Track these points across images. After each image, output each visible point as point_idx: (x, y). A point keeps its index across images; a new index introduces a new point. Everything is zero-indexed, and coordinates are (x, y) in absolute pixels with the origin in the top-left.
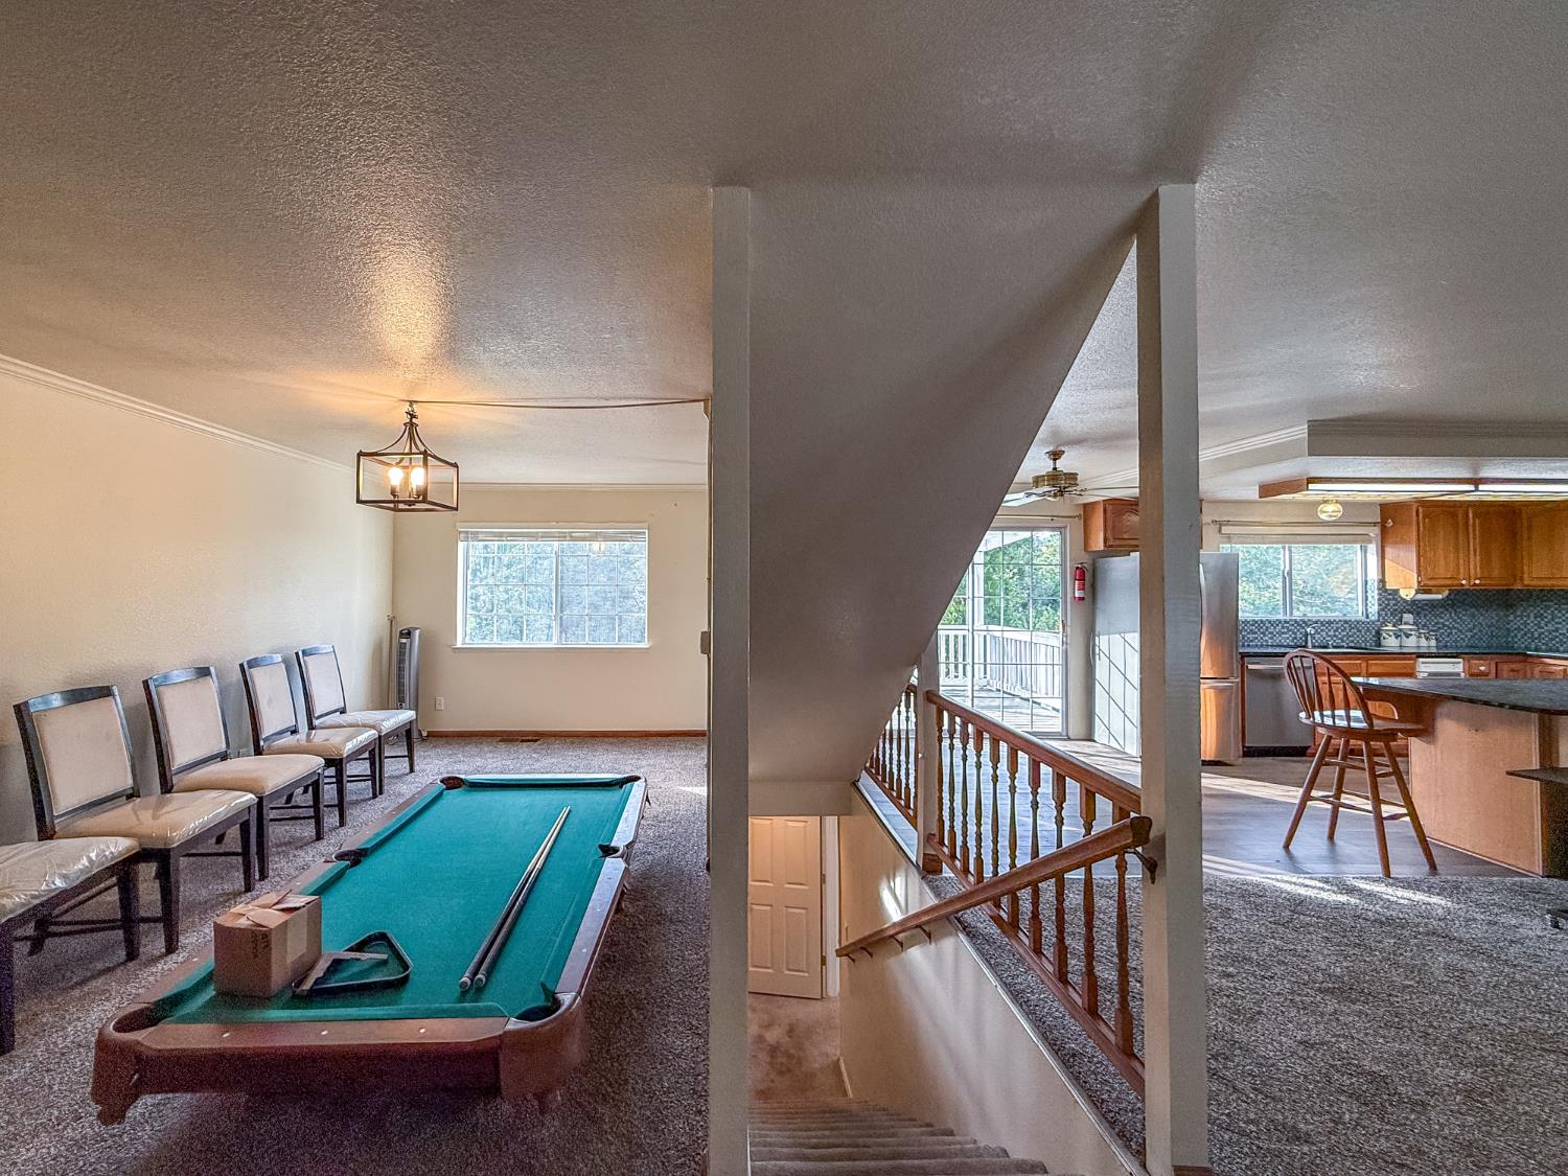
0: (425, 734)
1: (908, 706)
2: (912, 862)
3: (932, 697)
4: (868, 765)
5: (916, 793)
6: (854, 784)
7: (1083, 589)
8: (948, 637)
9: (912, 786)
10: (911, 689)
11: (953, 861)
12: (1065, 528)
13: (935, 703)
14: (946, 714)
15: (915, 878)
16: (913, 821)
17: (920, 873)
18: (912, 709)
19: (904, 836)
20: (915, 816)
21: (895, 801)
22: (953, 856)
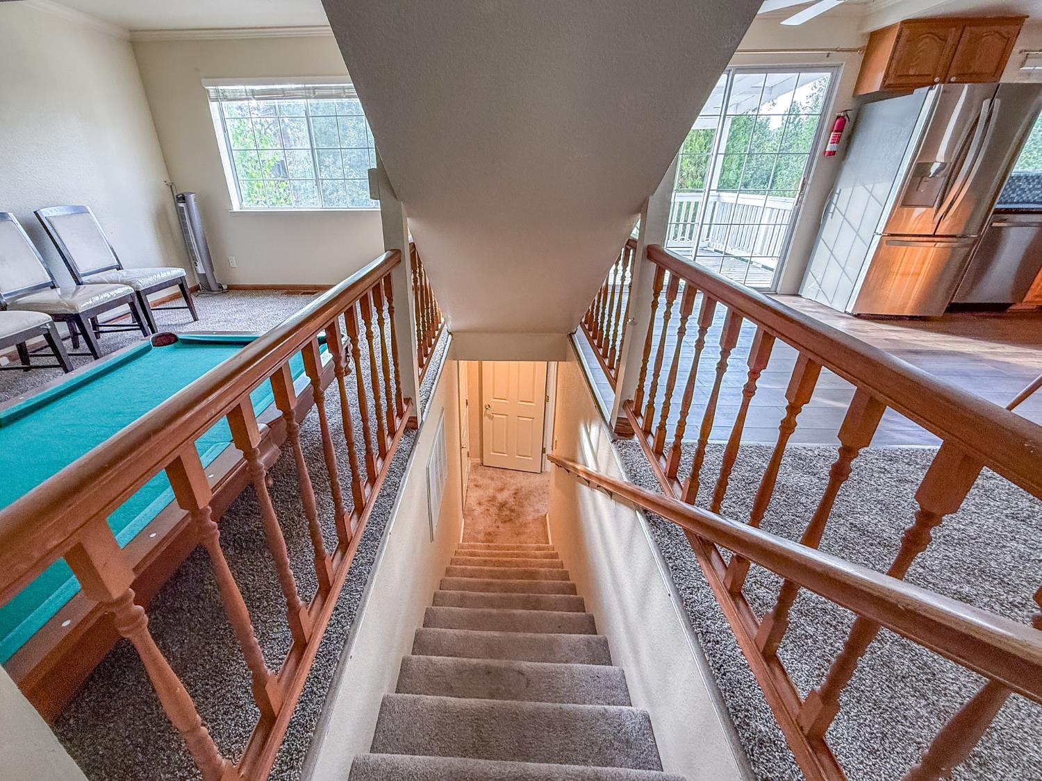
0: (225, 287)
1: (625, 265)
2: (605, 421)
3: (654, 254)
4: (583, 320)
5: (620, 357)
6: (571, 335)
7: (838, 142)
8: (681, 204)
9: (618, 348)
10: (631, 244)
11: (646, 437)
12: (838, 67)
13: (655, 261)
14: (667, 274)
15: (606, 436)
16: (613, 382)
17: (612, 436)
18: (628, 268)
19: (602, 391)
20: (616, 379)
21: (601, 358)
22: (647, 432)
